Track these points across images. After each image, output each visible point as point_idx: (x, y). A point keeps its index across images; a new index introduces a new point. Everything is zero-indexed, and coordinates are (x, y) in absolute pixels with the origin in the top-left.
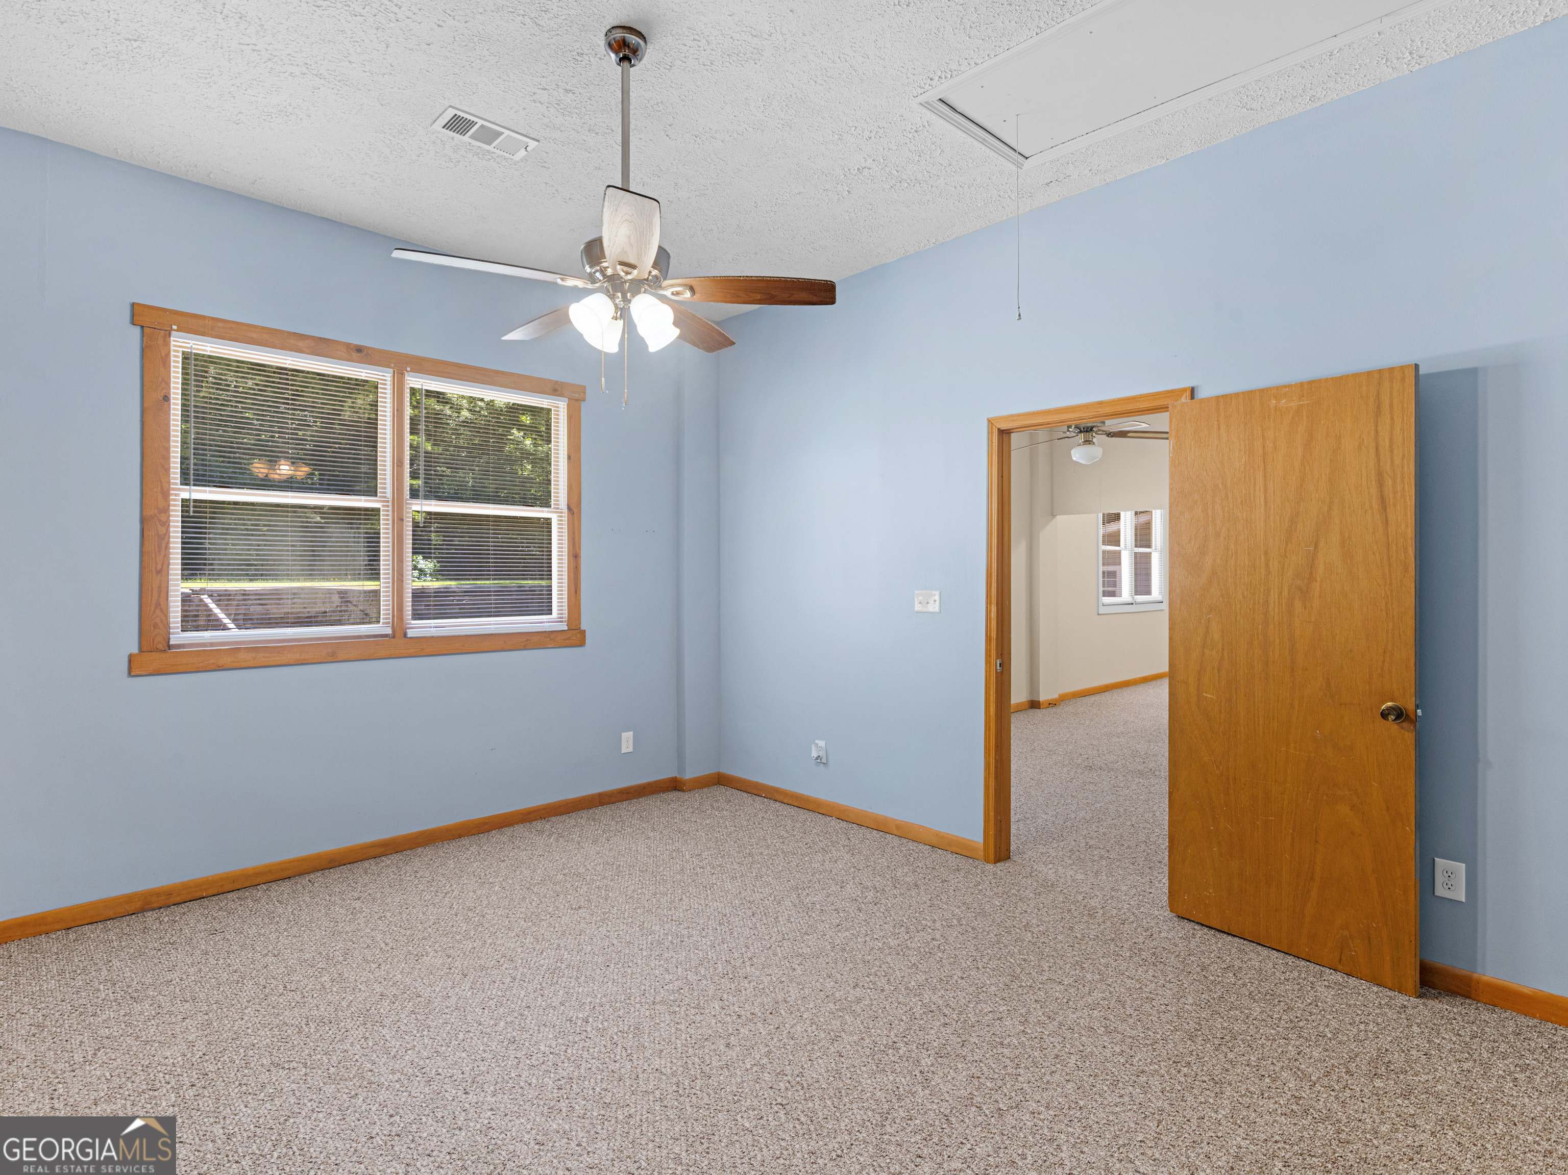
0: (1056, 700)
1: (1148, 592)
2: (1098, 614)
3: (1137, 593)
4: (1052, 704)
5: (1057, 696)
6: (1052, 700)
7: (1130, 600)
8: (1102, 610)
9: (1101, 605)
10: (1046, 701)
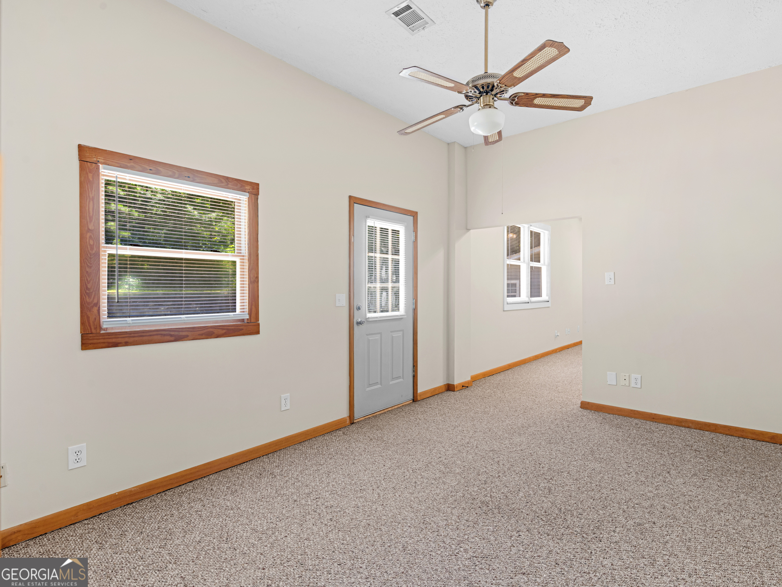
0: (468, 382)
1: (539, 295)
2: (504, 311)
3: (532, 296)
4: (465, 386)
5: (469, 379)
6: (465, 382)
7: (527, 300)
8: (507, 308)
9: (505, 303)
10: (459, 384)
